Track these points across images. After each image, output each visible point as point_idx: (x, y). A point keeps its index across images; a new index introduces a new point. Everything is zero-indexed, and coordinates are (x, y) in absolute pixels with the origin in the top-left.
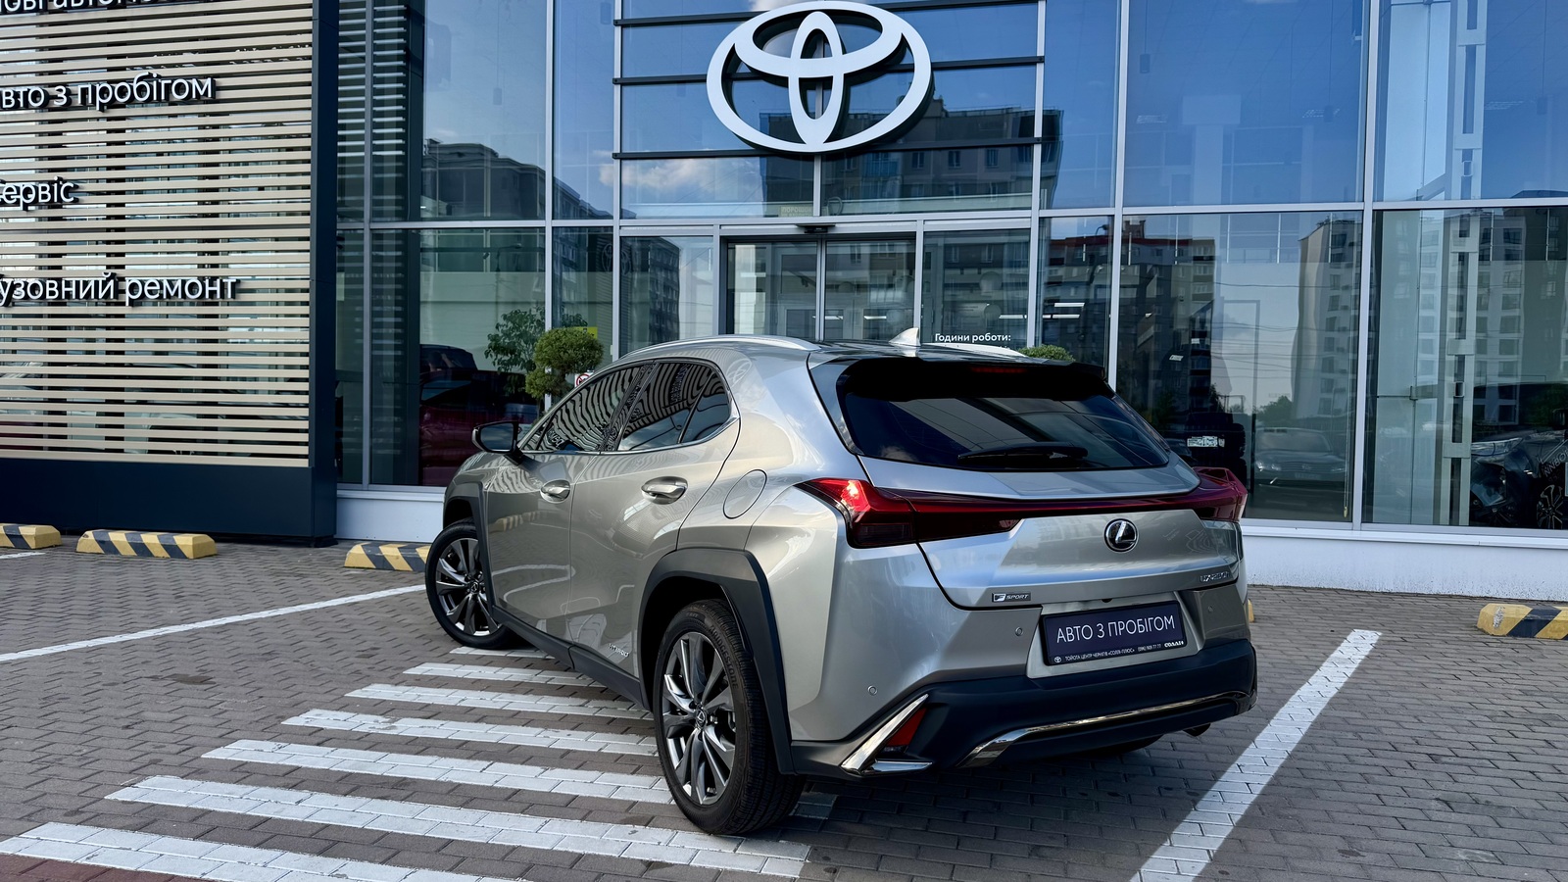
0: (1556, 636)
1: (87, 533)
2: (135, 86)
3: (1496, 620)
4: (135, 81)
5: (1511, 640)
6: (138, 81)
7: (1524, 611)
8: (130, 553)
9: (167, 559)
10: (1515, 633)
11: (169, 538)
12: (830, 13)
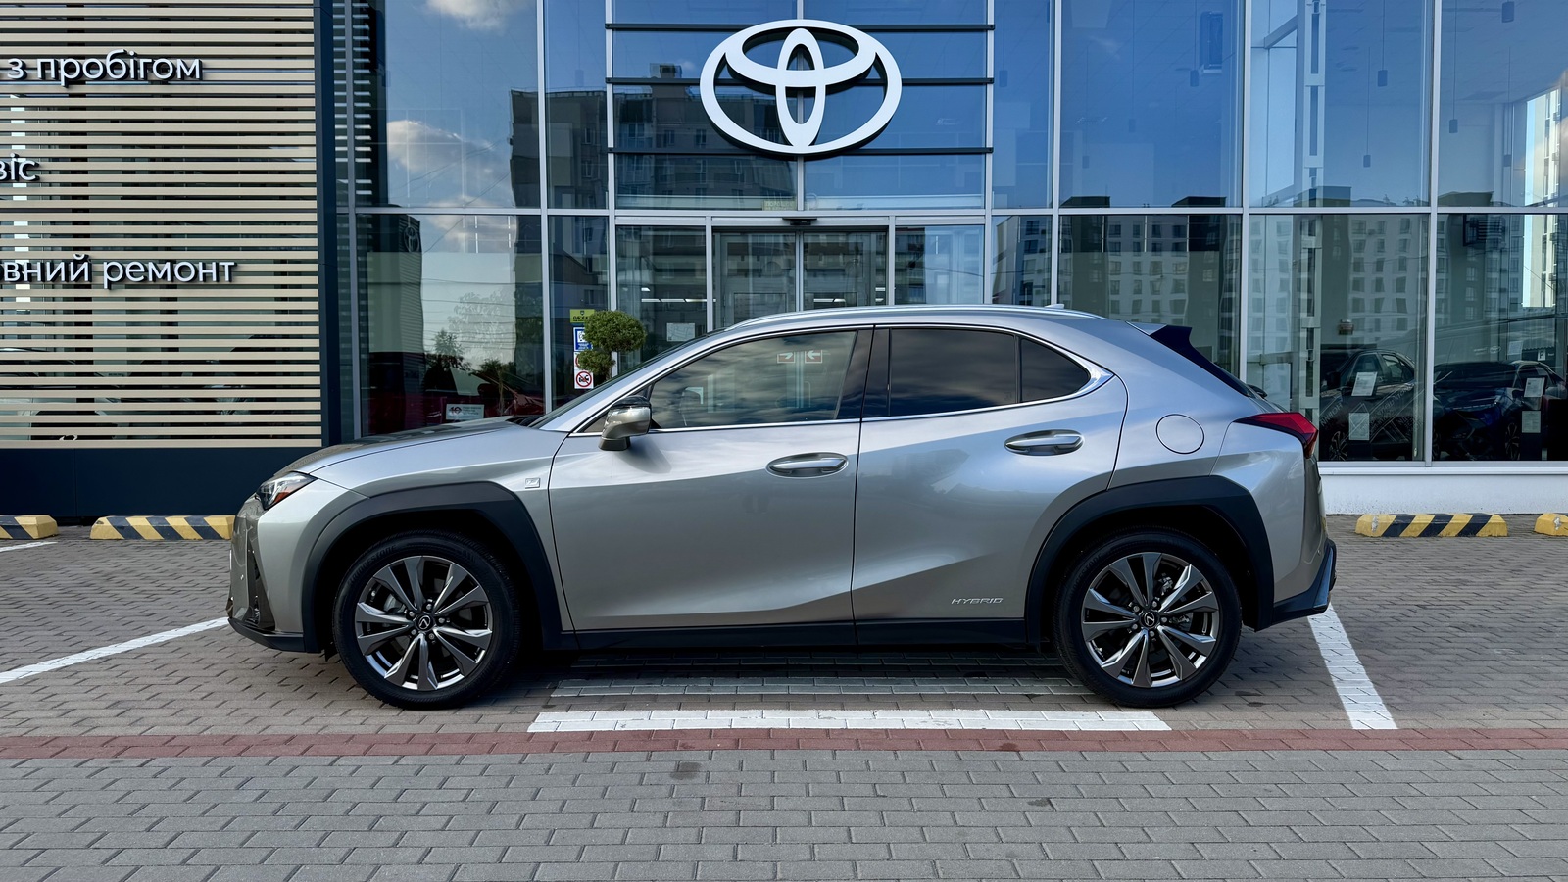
0: (1413, 535)
1: (100, 519)
2: (108, 63)
3: (1374, 526)
4: (108, 57)
5: (1385, 539)
6: (111, 58)
7: (1389, 521)
8: (159, 537)
9: (200, 540)
10: (1387, 534)
11: (199, 520)
12: (812, 30)
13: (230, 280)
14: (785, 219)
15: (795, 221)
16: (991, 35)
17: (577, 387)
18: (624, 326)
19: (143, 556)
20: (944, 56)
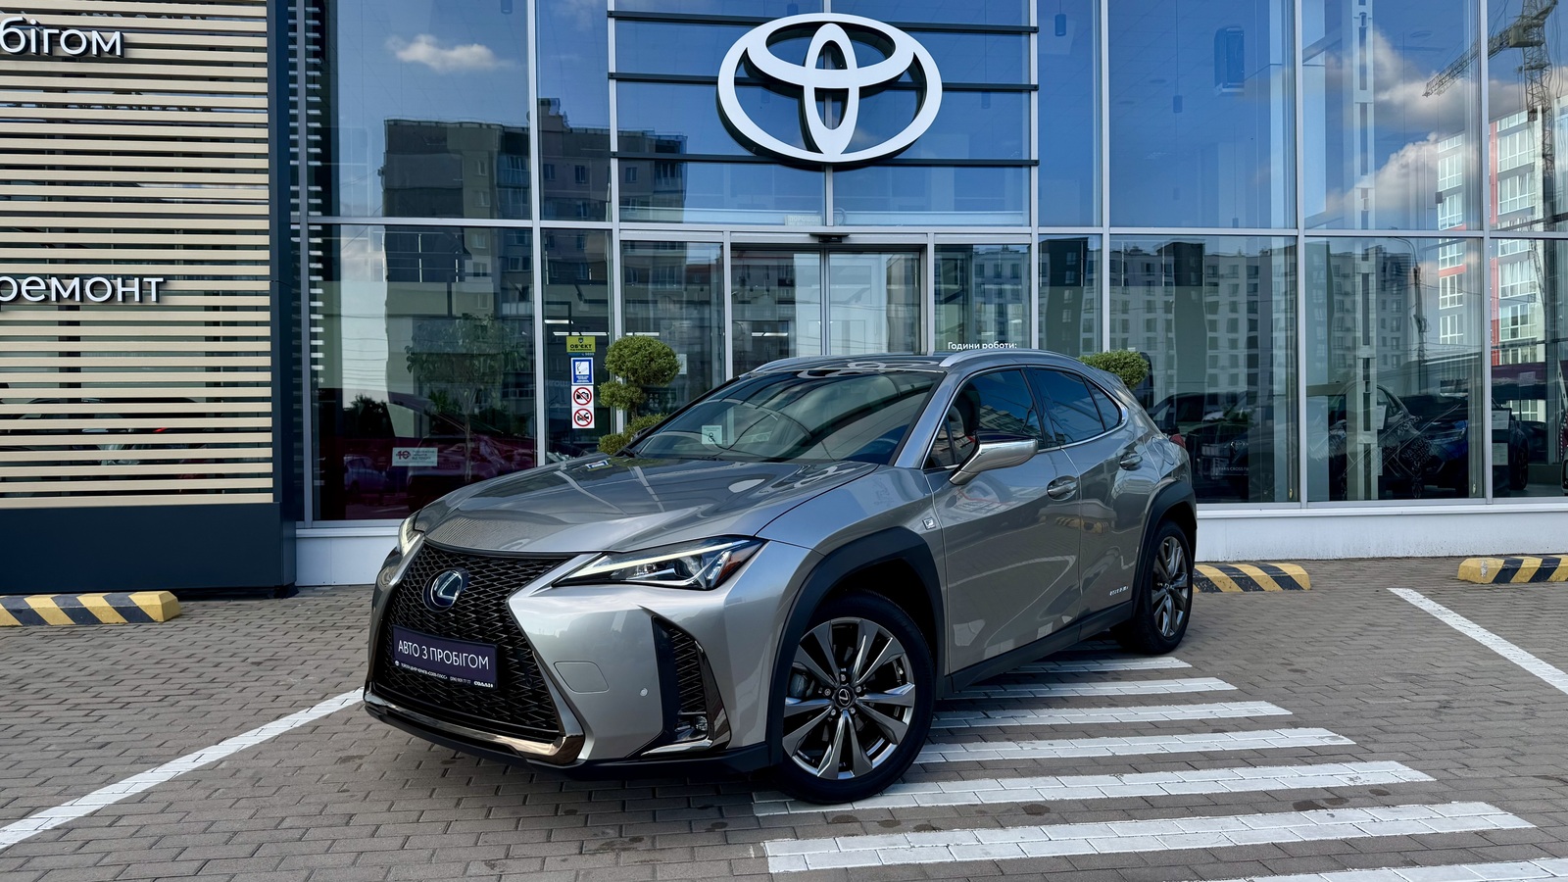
0: (1524, 580)
3: (1483, 571)
5: (1498, 586)
7: (1500, 563)
8: (69, 621)
9: (124, 624)
10: (1497, 581)
11: (123, 599)
12: (844, 26)
13: (158, 300)
14: (813, 235)
15: (825, 238)
16: (1034, 37)
17: (575, 426)
18: (659, 354)
19: (53, 647)
20: (985, 60)
